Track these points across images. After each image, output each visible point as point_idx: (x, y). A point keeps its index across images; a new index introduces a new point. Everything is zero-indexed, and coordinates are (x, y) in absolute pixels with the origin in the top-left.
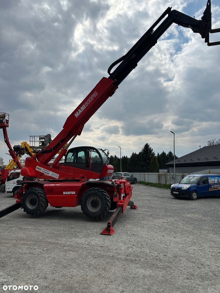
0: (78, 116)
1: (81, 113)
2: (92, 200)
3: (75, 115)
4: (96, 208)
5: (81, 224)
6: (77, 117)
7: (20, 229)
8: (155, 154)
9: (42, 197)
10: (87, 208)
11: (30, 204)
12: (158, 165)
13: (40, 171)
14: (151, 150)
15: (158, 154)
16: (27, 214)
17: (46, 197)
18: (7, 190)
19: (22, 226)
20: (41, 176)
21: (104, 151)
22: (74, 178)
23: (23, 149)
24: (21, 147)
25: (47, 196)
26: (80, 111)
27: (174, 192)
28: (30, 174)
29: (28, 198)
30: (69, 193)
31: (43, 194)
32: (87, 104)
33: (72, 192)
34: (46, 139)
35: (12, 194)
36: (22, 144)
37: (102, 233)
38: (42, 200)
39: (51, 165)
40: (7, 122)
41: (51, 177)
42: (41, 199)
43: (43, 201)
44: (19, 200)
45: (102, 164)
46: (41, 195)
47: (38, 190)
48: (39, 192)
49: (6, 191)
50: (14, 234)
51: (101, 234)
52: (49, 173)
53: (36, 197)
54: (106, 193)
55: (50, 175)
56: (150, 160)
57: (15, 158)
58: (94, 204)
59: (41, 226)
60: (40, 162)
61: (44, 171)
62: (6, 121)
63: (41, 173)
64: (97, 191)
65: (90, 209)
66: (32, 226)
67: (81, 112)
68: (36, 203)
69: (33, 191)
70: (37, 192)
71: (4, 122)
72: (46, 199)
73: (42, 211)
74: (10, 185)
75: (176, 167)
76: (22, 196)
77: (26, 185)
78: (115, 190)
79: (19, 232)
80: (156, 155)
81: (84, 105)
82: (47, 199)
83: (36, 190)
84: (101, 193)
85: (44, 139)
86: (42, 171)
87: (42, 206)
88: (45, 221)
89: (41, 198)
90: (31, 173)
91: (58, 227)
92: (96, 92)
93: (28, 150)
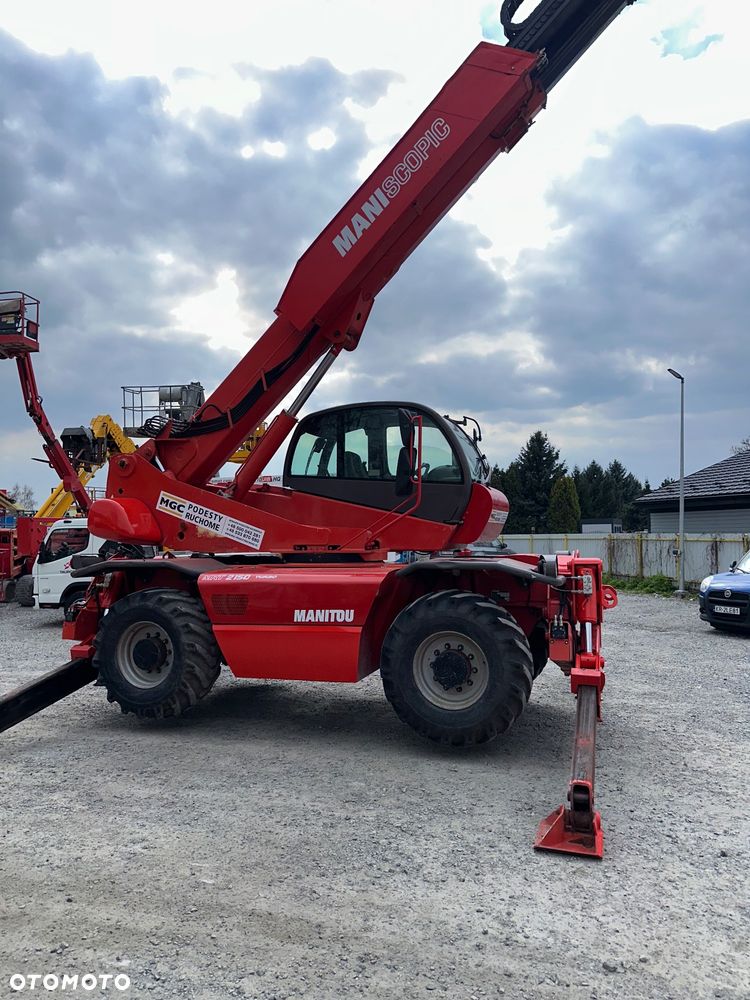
0: (348, 247)
1: (364, 231)
2: (437, 652)
3: (337, 242)
4: (460, 690)
5: (393, 771)
6: (343, 254)
7: (93, 801)
8: (565, 471)
9: (191, 632)
10: (416, 690)
11: (134, 665)
12: (577, 508)
13: (175, 513)
14: (552, 457)
15: (577, 471)
16: (125, 710)
17: (211, 632)
18: (40, 599)
19: (100, 779)
20: (181, 536)
21: (461, 426)
22: (334, 547)
23: (96, 441)
24: (89, 434)
25: (215, 627)
26: (360, 224)
27: (720, 609)
28: (131, 528)
29: (123, 637)
30: (321, 616)
31: (198, 619)
32: (394, 183)
33: (338, 612)
34: (184, 398)
35: (60, 614)
36: (94, 422)
37: (543, 842)
38: (193, 646)
39: (224, 490)
40: (32, 331)
41: (228, 544)
42: (189, 645)
43: (196, 653)
44: (87, 648)
45: (462, 482)
46: (187, 626)
47: (175, 601)
48: (175, 610)
49: (37, 604)
50: (60, 845)
51: (538, 850)
52: (217, 522)
53: (164, 635)
54: (511, 620)
55: (222, 533)
56: (548, 491)
57: (69, 474)
58: (451, 672)
59: (197, 780)
60: (176, 477)
61: (197, 514)
62: (27, 327)
63: (184, 525)
64: (464, 609)
65: (434, 695)
66: (152, 781)
67: (366, 225)
68: (164, 662)
69: (150, 604)
70: (166, 609)
71: (19, 330)
72: (212, 642)
73: (193, 701)
74: (51, 579)
75: (686, 509)
76: (99, 629)
77: (113, 578)
78: (545, 602)
79: (84, 829)
80: (570, 473)
81: (378, 192)
82: (215, 644)
83: (161, 599)
84: (484, 619)
85: (179, 400)
86: (184, 514)
87: (195, 675)
88: (210, 746)
89: (185, 639)
90: (135, 526)
91: (284, 793)
92: (440, 121)
93: (118, 449)
